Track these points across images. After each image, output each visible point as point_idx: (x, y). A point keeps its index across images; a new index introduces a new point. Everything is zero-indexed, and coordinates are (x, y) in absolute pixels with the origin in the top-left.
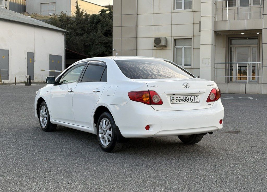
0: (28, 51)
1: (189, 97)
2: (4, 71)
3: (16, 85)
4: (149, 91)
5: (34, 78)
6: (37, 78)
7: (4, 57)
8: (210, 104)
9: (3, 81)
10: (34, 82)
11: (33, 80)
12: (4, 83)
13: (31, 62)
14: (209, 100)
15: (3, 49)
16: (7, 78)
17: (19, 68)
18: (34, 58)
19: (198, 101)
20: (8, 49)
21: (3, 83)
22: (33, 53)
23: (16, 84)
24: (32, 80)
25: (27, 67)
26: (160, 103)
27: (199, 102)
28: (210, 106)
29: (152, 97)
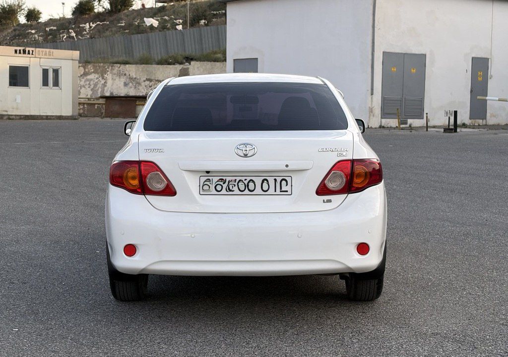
0: (473, 56)
1: (258, 181)
2: (414, 100)
3: (427, 132)
4: (139, 163)
5: (488, 115)
6: (494, 116)
7: (415, 70)
8: (329, 201)
9: (410, 121)
10: (486, 125)
11: (484, 121)
12: (412, 126)
13: (480, 79)
14: (323, 190)
15: (413, 52)
16: (420, 116)
17: (451, 94)
18: (489, 70)
19: (287, 191)
20: (424, 53)
21: (410, 126)
22: (488, 59)
23: (429, 129)
24: (483, 119)
25: (471, 91)
26: (169, 191)
27: (289, 193)
28: (328, 206)
29: (146, 177)
